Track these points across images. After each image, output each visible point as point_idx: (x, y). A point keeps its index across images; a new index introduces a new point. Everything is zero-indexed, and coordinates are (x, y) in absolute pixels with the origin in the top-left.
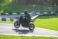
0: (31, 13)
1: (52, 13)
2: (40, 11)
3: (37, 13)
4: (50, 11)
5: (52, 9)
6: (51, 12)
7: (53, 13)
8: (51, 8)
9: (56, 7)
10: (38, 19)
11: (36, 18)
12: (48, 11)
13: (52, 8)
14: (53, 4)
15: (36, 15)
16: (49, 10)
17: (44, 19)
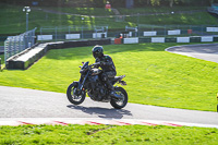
0: (18, 37)
1: (97, 36)
2: (51, 29)
3: (40, 38)
4: (90, 27)
5: (98, 22)
6: (93, 32)
7: (99, 35)
8: (91, 19)
9: (113, 13)
10: (44, 61)
11: (39, 56)
12: (82, 28)
13: (96, 19)
14: (99, 4)
15: (36, 43)
16: (85, 24)
17: (69, 57)
